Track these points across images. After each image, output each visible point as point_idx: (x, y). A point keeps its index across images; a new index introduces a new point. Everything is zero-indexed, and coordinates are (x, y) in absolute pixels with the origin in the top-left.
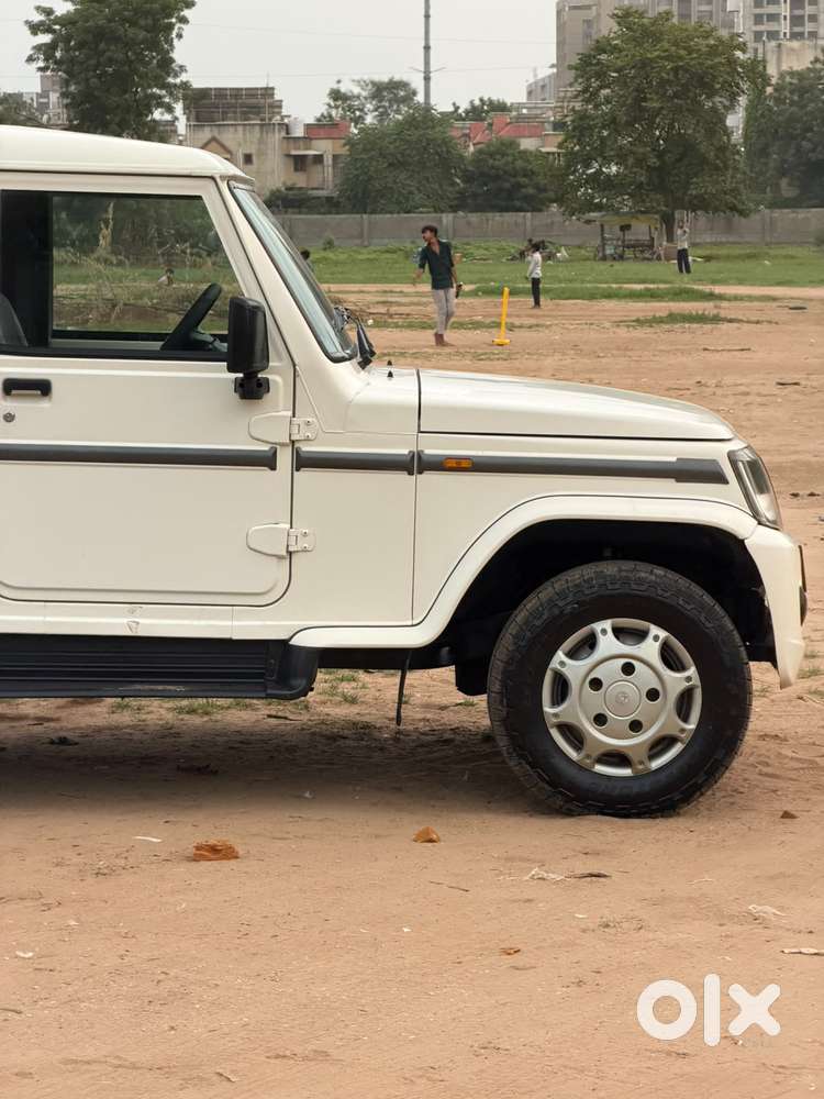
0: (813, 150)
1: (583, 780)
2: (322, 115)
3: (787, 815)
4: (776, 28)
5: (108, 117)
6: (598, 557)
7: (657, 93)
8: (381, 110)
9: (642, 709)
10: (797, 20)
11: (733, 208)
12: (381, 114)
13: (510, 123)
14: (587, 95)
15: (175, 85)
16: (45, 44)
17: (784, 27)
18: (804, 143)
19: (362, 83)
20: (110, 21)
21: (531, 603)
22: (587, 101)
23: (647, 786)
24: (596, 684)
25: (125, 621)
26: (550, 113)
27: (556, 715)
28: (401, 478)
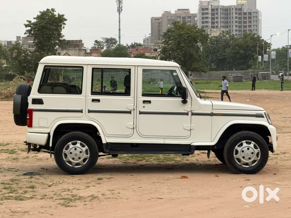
0: (220, 56)
1: (241, 168)
2: (93, 47)
3: (275, 174)
4: (208, 25)
5: (45, 48)
6: (241, 130)
7: (183, 42)
8: (108, 46)
9: (251, 155)
10: (213, 23)
11: (203, 71)
12: (108, 47)
13: (143, 49)
14: (165, 43)
15: (62, 40)
16: (29, 30)
17: (210, 25)
18: (218, 54)
19: (103, 39)
20: (46, 24)
21: (232, 138)
22: (166, 44)
23: (252, 169)
24: (243, 151)
25: (163, 141)
26: (153, 47)
27: (236, 157)
28: (209, 117)
